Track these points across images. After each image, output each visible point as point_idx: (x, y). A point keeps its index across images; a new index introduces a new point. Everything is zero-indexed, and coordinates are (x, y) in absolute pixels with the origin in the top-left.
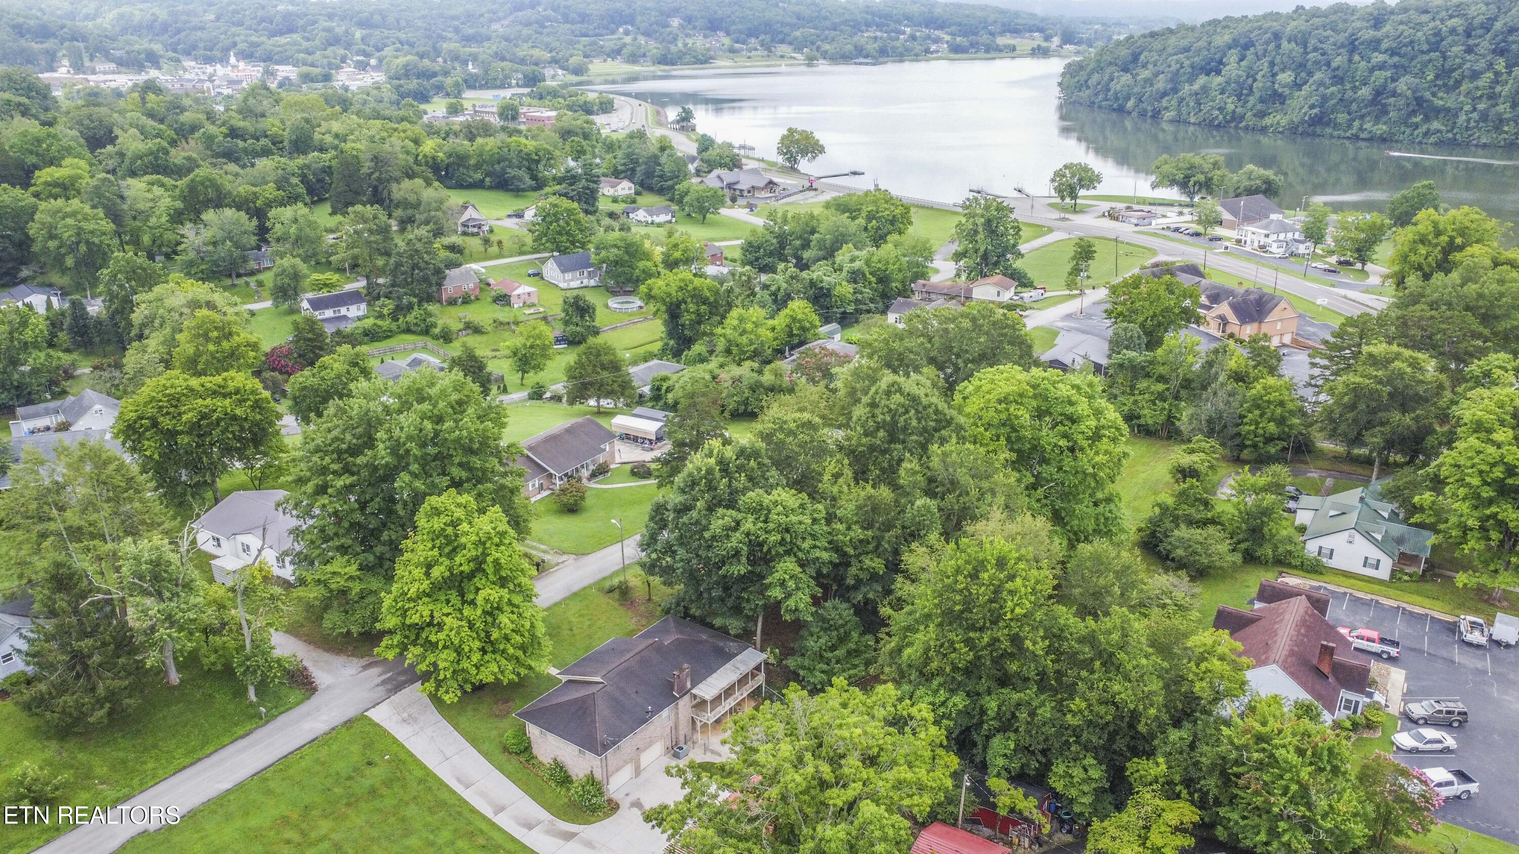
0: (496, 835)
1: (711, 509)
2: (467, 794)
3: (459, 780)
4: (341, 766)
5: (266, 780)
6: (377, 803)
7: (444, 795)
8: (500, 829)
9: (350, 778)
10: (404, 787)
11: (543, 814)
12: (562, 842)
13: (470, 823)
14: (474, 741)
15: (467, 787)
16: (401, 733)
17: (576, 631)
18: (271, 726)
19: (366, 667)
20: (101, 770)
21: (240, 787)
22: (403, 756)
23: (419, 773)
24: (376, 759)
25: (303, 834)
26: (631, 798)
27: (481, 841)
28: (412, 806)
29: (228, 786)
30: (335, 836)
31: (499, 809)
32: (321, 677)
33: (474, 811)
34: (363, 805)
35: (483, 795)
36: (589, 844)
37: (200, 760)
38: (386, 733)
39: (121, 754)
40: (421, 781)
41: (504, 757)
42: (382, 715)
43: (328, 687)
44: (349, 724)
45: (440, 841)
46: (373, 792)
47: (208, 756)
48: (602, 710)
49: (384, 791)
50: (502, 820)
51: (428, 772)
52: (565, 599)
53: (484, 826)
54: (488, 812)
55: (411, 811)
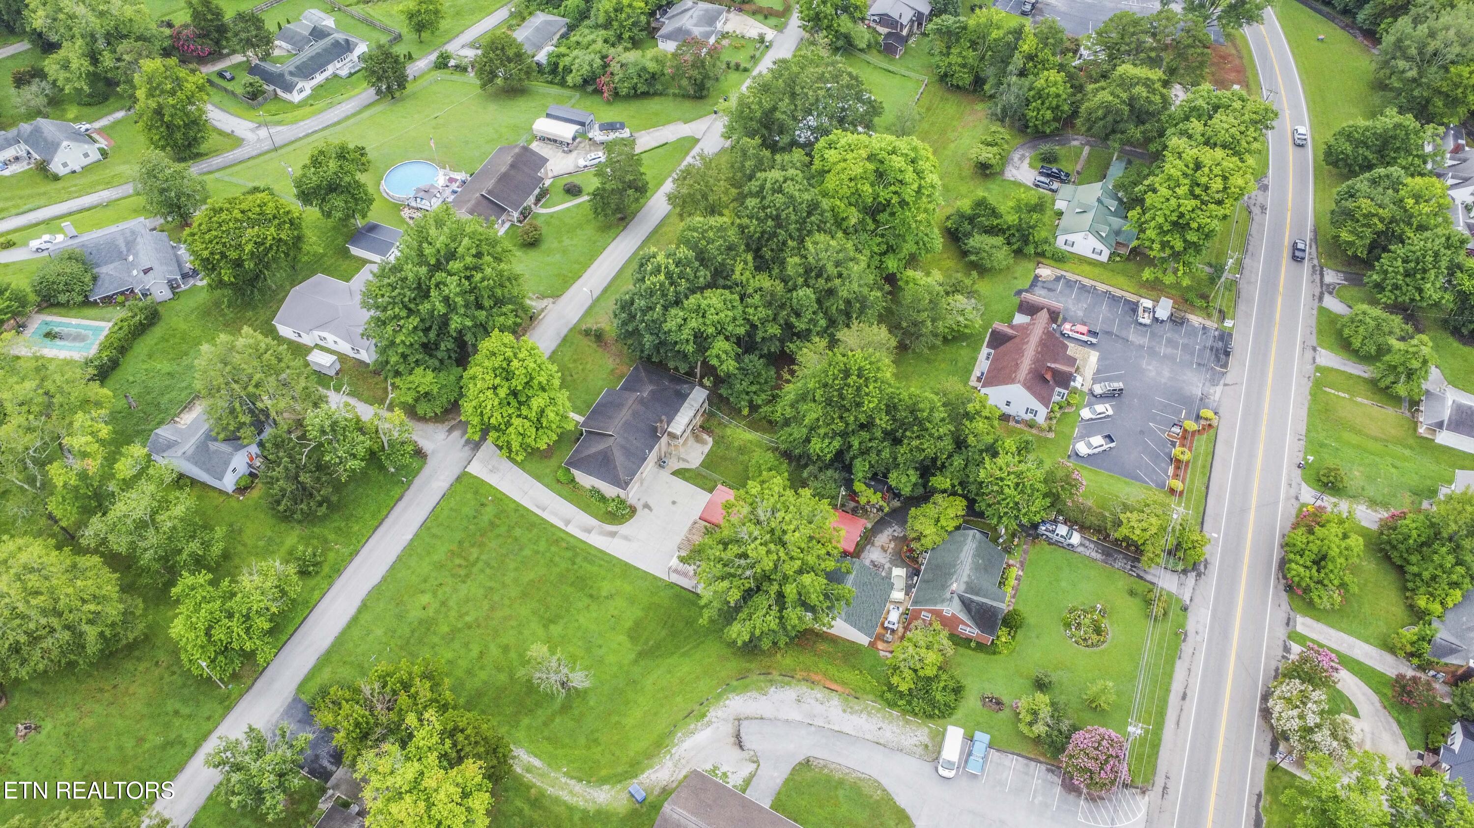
0: (571, 540)
1: (665, 308)
2: (545, 515)
3: (538, 507)
4: (467, 510)
5: (429, 528)
6: (497, 531)
7: (534, 518)
8: (572, 536)
9: (475, 517)
10: (508, 517)
11: (593, 522)
12: (610, 539)
13: (553, 534)
14: (538, 478)
15: (544, 510)
16: (492, 480)
17: (575, 376)
18: (413, 488)
19: (450, 430)
20: (331, 537)
21: (416, 535)
22: (499, 496)
23: (513, 506)
24: (484, 500)
25: (465, 559)
26: (642, 502)
27: (564, 545)
28: (517, 529)
29: (410, 537)
30: (484, 557)
31: (567, 522)
32: (426, 445)
33: (553, 526)
34: (489, 534)
35: (556, 514)
36: (626, 538)
37: (383, 520)
38: (483, 482)
39: (337, 524)
40: (516, 510)
41: (559, 486)
42: (475, 469)
43: (433, 452)
44: (459, 479)
45: (541, 549)
46: (492, 524)
47: (386, 516)
48: (619, 458)
49: (497, 522)
50: (570, 529)
51: (518, 505)
52: (559, 345)
53: (563, 535)
54: (561, 525)
55: (518, 532)
